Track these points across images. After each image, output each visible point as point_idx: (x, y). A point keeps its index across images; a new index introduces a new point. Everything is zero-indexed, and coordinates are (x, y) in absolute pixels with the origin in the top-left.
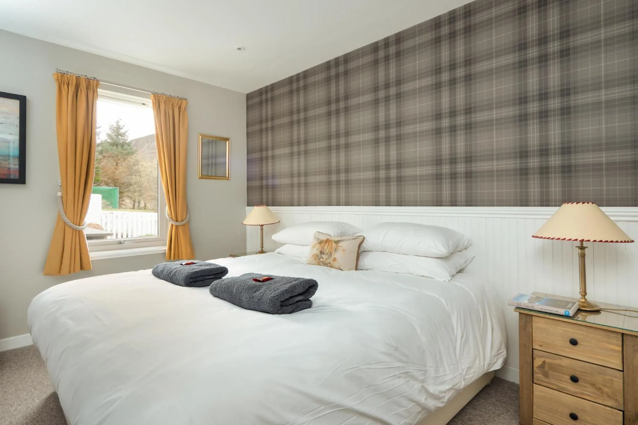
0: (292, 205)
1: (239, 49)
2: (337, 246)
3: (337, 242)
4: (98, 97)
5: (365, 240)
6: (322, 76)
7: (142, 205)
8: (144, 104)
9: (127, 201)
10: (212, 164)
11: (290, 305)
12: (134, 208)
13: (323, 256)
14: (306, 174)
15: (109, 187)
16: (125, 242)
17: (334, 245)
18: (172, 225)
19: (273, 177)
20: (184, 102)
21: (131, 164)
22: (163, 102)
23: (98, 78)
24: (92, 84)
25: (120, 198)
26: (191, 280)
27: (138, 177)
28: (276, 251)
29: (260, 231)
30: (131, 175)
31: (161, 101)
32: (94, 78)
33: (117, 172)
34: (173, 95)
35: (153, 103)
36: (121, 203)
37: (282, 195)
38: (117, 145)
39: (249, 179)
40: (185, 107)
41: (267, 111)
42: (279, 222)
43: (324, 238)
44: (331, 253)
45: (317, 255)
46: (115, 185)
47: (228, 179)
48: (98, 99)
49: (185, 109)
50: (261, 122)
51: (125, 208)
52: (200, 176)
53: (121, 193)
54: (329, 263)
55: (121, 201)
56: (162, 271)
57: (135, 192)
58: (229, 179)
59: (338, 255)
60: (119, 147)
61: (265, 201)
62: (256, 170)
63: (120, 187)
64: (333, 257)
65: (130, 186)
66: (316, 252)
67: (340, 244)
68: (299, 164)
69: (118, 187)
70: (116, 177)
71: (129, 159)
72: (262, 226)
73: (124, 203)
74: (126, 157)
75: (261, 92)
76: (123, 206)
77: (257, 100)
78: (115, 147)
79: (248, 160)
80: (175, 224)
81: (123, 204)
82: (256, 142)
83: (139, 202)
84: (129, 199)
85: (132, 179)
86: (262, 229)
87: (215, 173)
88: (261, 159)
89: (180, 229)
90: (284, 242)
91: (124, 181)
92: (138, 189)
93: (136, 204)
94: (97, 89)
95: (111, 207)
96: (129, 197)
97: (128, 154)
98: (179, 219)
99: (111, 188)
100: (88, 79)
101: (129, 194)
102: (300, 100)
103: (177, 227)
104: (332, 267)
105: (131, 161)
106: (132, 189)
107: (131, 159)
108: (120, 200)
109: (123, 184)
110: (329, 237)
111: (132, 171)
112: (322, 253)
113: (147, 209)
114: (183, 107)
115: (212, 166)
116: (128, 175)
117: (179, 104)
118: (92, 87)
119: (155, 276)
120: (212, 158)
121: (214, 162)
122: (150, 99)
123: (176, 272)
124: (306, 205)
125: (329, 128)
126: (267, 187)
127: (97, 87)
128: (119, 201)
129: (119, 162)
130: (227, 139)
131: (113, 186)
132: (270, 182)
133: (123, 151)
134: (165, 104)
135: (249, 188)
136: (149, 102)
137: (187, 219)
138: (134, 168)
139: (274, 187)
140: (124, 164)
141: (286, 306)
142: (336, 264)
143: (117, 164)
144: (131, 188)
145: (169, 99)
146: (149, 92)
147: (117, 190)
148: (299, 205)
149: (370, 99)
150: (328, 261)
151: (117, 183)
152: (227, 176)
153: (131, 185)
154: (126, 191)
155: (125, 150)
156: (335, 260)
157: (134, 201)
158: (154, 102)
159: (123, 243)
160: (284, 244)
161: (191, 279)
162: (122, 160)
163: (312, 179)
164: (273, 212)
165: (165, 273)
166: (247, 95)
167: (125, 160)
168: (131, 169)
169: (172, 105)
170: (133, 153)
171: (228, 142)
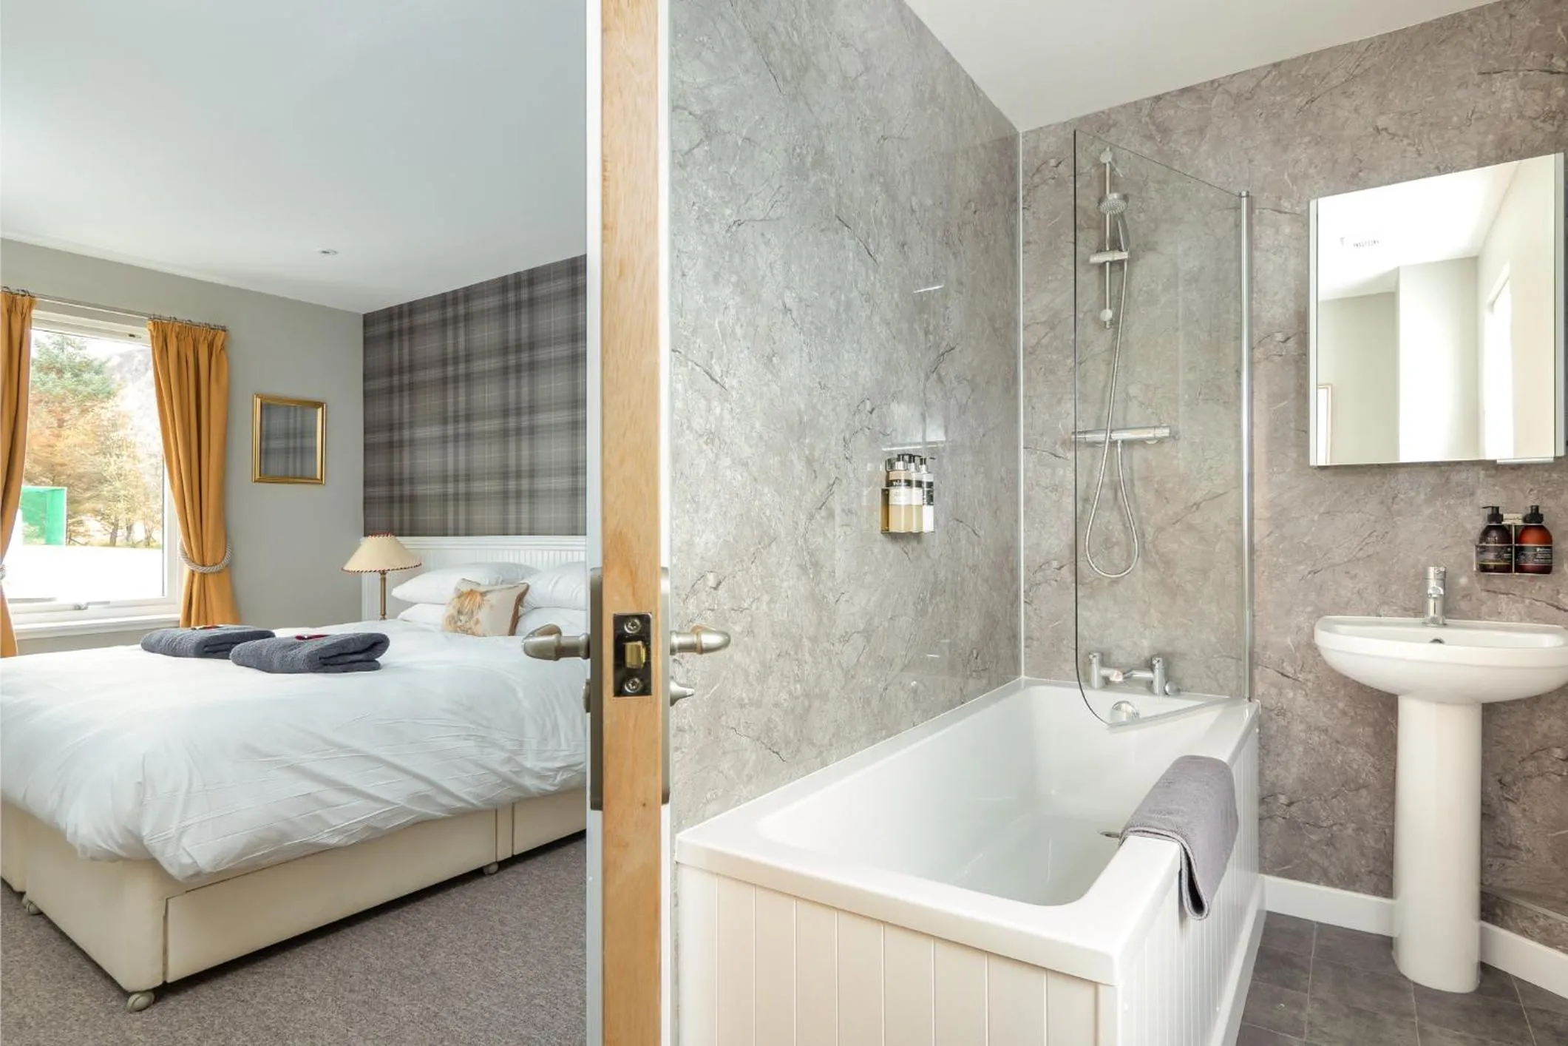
0: (445, 535)
1: (325, 252)
2: (483, 600)
3: (483, 594)
4: (33, 323)
5: (529, 591)
6: (492, 302)
7: (139, 534)
8: (131, 336)
9: (92, 524)
10: (295, 448)
11: (340, 664)
12: (113, 543)
13: (462, 618)
14: (468, 478)
15: (36, 484)
16: (90, 607)
17: (479, 598)
18: (193, 573)
19: (412, 481)
20: (221, 335)
21: (105, 423)
22: (174, 335)
23: (31, 291)
24: (18, 302)
25: (69, 517)
26: (206, 649)
27: (125, 458)
28: (400, 617)
29: (379, 583)
30: (104, 454)
31: (169, 334)
32: (23, 291)
33: (61, 445)
34: (195, 320)
35: (152, 337)
36: (74, 531)
37: (430, 515)
38: (60, 372)
39: (367, 483)
40: (222, 345)
41: (401, 352)
42: (420, 564)
43: (465, 589)
44: (472, 612)
45: (453, 618)
46: (53, 481)
47: (319, 482)
48: (33, 327)
49: (223, 348)
50: (390, 373)
51: (86, 544)
52: (258, 477)
53: (72, 501)
54: (470, 628)
55: (73, 523)
56: (159, 641)
57: (116, 499)
58: (321, 483)
59: (482, 615)
60: (68, 375)
61: (396, 525)
62: (380, 465)
63: (69, 486)
64: (475, 618)
65: (101, 483)
66: (453, 611)
67: (488, 597)
68: (455, 459)
69: (65, 485)
70: (58, 460)
71: (97, 410)
72: (383, 573)
73: (81, 529)
74: (89, 404)
75: (392, 314)
76: (80, 539)
77: (382, 329)
78: (53, 375)
79: (365, 445)
80: (200, 570)
81: (78, 534)
82: (381, 411)
83: (129, 529)
84: (99, 518)
85: (108, 464)
86: (384, 580)
87: (302, 469)
88: (391, 445)
89: (210, 580)
90: (413, 601)
91: (81, 470)
92: (123, 492)
93: (119, 532)
94: (30, 312)
95: (42, 541)
96: (97, 513)
97: (93, 396)
98: (209, 560)
99: (41, 488)
100: (11, 293)
101: (100, 506)
102: (457, 340)
103: (203, 575)
104: (473, 634)
105: (103, 417)
106: (108, 492)
107: (105, 412)
108: (70, 521)
109: (80, 477)
110: (474, 587)
111: (108, 443)
112: (460, 612)
113: (152, 547)
114: (218, 342)
115: (295, 452)
116: (96, 454)
117: (210, 338)
118: (19, 309)
119: (146, 649)
120: (295, 437)
121: (298, 445)
122: (146, 327)
123: (182, 639)
124: (467, 534)
125: (505, 396)
126: (401, 499)
127: (30, 307)
128: (68, 525)
129: (67, 417)
130: (319, 404)
131: (49, 485)
132: (407, 490)
133: (80, 388)
134: (177, 338)
135: (368, 502)
136: (145, 332)
137: (226, 561)
138: (114, 435)
139: (413, 499)
140: (81, 422)
141: (332, 665)
142: (479, 629)
143: (61, 423)
144: (106, 490)
145: (187, 330)
146: (142, 315)
147: (63, 495)
148: (456, 534)
149: (565, 353)
150: (468, 625)
151: (60, 474)
152: (319, 477)
153: (103, 480)
154: (89, 498)
155: (86, 384)
156: (477, 622)
157: (116, 526)
158: (155, 334)
159: (86, 608)
160: (412, 604)
161: (206, 646)
162: (76, 411)
163: (477, 486)
164: (407, 547)
165: (163, 641)
166: (365, 316)
167: (84, 411)
168: (102, 439)
169: (194, 341)
170: (110, 395)
171: (320, 410)
